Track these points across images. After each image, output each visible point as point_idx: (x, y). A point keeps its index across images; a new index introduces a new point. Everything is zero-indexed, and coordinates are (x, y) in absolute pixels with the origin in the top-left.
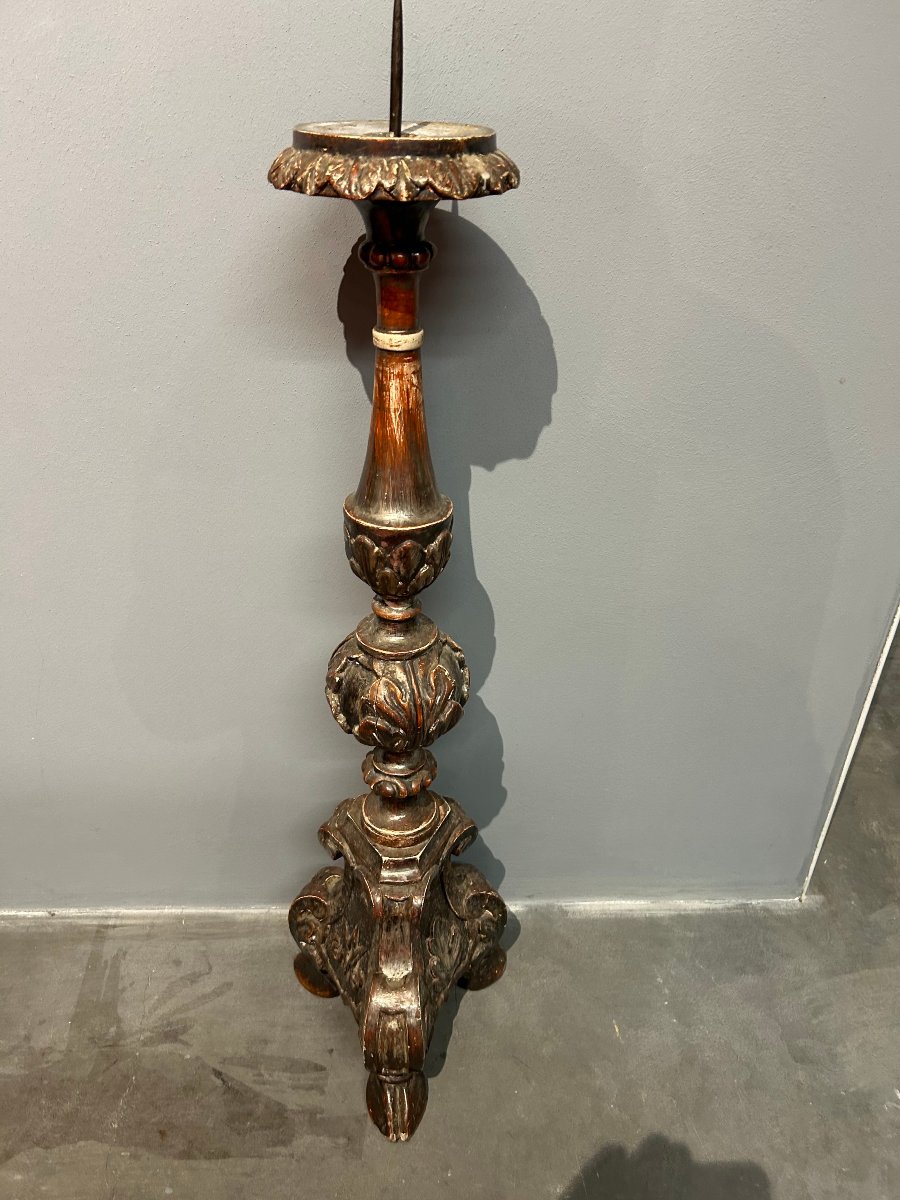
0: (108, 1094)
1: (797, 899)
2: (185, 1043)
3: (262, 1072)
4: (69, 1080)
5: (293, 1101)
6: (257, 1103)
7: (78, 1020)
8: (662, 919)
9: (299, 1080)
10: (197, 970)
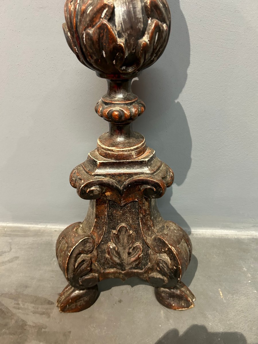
3: (20, 302)
6: (12, 319)
8: (244, 239)
9: (38, 309)
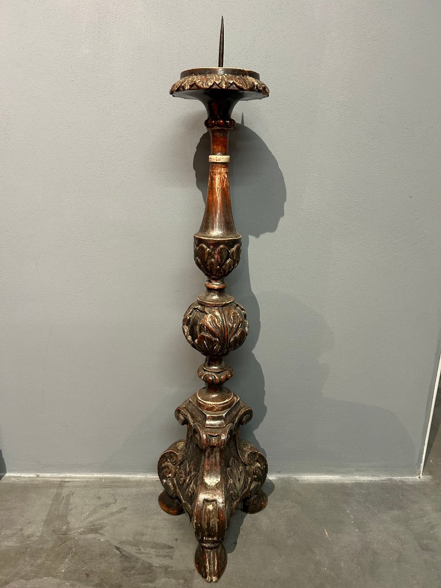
0: (61, 556)
1: (418, 477)
2: (101, 534)
3: (141, 548)
4: (41, 549)
5: (156, 562)
6: (137, 562)
7: (47, 522)
8: (348, 484)
9: (159, 552)
10: (109, 501)
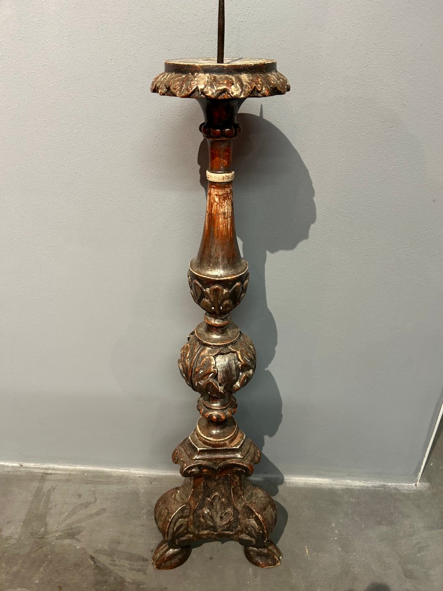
0: (36, 564)
1: (414, 484)
2: (78, 540)
3: (115, 559)
4: (17, 554)
5: (129, 577)
6: (110, 576)
7: (26, 523)
9: (133, 565)
10: (89, 500)
